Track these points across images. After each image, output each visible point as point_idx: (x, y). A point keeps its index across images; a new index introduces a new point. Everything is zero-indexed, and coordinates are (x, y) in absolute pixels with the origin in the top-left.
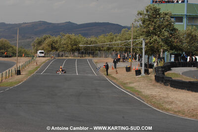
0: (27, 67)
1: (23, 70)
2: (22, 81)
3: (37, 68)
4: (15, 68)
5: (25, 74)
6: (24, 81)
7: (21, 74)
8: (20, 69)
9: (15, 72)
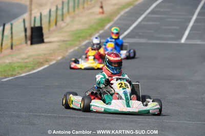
0: (68, 19)
1: (53, 27)
3: (102, 23)
4: (24, 21)
5: (58, 42)
6: (54, 62)
7: (46, 40)
8: (43, 22)
9: (26, 35)
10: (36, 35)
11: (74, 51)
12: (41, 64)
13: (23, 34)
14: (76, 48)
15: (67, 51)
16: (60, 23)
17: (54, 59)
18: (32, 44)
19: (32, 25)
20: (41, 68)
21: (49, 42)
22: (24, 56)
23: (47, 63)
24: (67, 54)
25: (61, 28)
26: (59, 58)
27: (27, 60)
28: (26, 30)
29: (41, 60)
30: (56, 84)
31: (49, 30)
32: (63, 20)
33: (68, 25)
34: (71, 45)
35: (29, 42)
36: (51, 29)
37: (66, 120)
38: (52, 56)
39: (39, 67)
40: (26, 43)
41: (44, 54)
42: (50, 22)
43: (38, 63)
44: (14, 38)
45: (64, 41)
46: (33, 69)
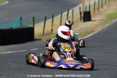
0: (105, 7)
1: (96, 12)
2: (92, 31)
4: (80, 8)
5: (99, 20)
6: (97, 32)
7: (92, 19)
8: (91, 9)
9: (81, 16)
10: (87, 16)
11: (108, 26)
12: (89, 33)
13: (79, 16)
14: (110, 24)
15: (104, 26)
16: (100, 9)
17: (97, 30)
18: (84, 21)
19: (85, 11)
20: (89, 36)
21: (94, 21)
22: (79, 28)
23: (93, 33)
24: (104, 27)
25: (101, 12)
26: (100, 30)
27: (81, 31)
28: (81, 13)
29: (89, 31)
30: (98, 45)
31: (94, 13)
32: (102, 8)
33: (105, 10)
34: (107, 22)
35: (82, 20)
36: (95, 13)
37: (103, 66)
38: (96, 29)
39: (88, 35)
40: (81, 21)
41: (91, 28)
42: (94, 9)
43: (88, 32)
44: (74, 18)
45: (103, 20)
46: (85, 36)
